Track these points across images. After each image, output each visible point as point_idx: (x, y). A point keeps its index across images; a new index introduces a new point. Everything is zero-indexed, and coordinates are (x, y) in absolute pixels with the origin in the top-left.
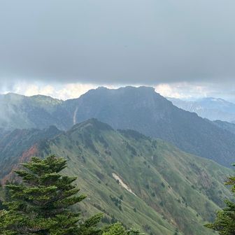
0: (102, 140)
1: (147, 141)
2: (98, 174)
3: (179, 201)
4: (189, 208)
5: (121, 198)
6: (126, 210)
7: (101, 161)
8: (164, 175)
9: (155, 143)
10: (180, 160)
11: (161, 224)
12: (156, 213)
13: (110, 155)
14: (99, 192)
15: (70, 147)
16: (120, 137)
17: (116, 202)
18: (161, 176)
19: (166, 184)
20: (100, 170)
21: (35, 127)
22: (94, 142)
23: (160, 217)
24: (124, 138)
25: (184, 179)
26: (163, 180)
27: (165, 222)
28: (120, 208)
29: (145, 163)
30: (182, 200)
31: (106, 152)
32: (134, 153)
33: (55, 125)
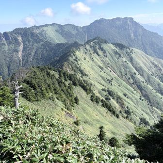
0: (102, 49)
1: (128, 49)
2: (100, 67)
3: (143, 82)
4: (148, 85)
5: (112, 79)
6: (115, 85)
7: (102, 61)
8: (136, 68)
10: (146, 60)
11: (133, 93)
12: (131, 88)
13: (107, 57)
14: (101, 76)
15: (86, 53)
16: (113, 47)
17: (110, 81)
18: (134, 69)
19: (137, 73)
20: (101, 65)
21: (67, 42)
22: (98, 50)
23: (133, 90)
24: (115, 48)
25: (147, 70)
26: (135, 71)
27: (135, 92)
28: (111, 84)
29: (126, 62)
30: (145, 81)
31: (104, 56)
32: (120, 56)
33: (77, 40)
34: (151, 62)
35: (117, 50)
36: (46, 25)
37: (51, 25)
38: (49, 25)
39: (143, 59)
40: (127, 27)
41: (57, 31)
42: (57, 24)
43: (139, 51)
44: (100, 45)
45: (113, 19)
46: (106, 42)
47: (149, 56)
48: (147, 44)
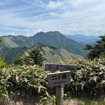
0: (43, 50)
1: (58, 50)
9: (60, 50)
10: (69, 55)
13: (46, 55)
21: (19, 47)
24: (50, 49)
29: (57, 57)
31: (44, 54)
32: (54, 54)
33: (26, 46)
34: (72, 56)
35: (52, 50)
36: (4, 36)
37: (8, 36)
38: (6, 36)
39: (67, 55)
40: (56, 37)
41: (12, 40)
42: (12, 36)
43: (64, 50)
44: (41, 48)
45: (48, 32)
46: (44, 46)
47: (70, 53)
48: (68, 46)
